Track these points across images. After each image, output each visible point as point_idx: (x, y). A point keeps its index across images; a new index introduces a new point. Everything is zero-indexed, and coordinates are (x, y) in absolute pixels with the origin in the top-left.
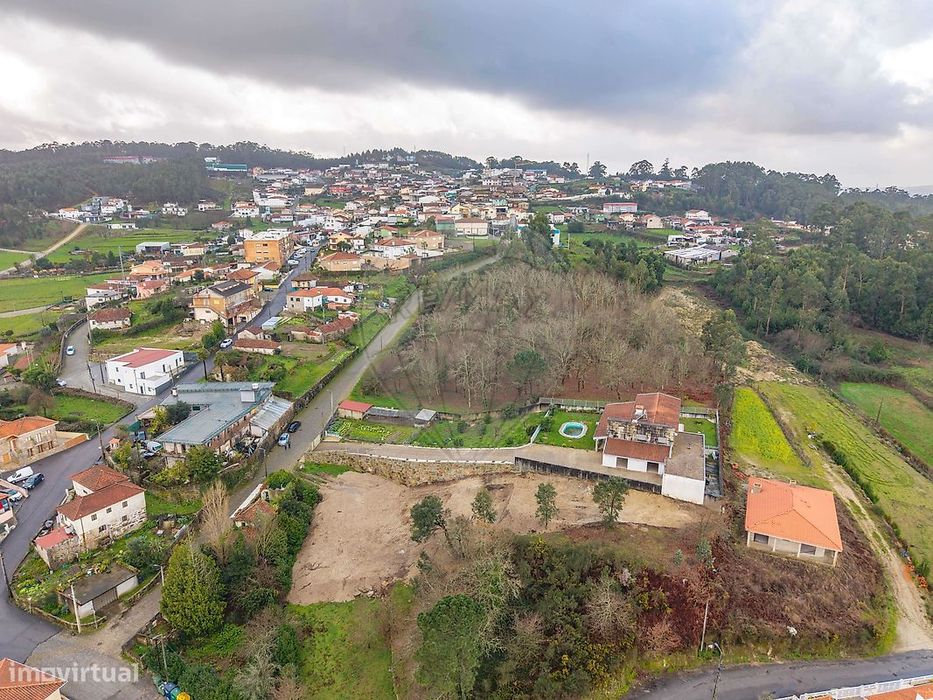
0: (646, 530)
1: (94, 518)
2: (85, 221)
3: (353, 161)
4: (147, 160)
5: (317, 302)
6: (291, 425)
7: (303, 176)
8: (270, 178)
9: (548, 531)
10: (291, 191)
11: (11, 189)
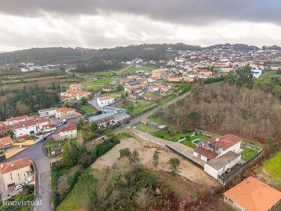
0: (185, 180)
1: (64, 133)
2: (132, 65)
3: (211, 48)
4: (152, 49)
5: (157, 89)
6: (127, 122)
7: (192, 53)
8: (182, 53)
9: (156, 170)
10: (186, 58)
11: (118, 56)
